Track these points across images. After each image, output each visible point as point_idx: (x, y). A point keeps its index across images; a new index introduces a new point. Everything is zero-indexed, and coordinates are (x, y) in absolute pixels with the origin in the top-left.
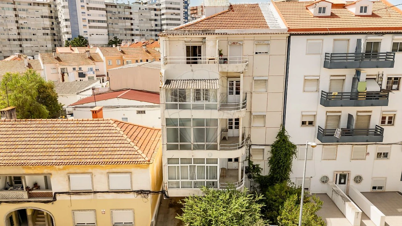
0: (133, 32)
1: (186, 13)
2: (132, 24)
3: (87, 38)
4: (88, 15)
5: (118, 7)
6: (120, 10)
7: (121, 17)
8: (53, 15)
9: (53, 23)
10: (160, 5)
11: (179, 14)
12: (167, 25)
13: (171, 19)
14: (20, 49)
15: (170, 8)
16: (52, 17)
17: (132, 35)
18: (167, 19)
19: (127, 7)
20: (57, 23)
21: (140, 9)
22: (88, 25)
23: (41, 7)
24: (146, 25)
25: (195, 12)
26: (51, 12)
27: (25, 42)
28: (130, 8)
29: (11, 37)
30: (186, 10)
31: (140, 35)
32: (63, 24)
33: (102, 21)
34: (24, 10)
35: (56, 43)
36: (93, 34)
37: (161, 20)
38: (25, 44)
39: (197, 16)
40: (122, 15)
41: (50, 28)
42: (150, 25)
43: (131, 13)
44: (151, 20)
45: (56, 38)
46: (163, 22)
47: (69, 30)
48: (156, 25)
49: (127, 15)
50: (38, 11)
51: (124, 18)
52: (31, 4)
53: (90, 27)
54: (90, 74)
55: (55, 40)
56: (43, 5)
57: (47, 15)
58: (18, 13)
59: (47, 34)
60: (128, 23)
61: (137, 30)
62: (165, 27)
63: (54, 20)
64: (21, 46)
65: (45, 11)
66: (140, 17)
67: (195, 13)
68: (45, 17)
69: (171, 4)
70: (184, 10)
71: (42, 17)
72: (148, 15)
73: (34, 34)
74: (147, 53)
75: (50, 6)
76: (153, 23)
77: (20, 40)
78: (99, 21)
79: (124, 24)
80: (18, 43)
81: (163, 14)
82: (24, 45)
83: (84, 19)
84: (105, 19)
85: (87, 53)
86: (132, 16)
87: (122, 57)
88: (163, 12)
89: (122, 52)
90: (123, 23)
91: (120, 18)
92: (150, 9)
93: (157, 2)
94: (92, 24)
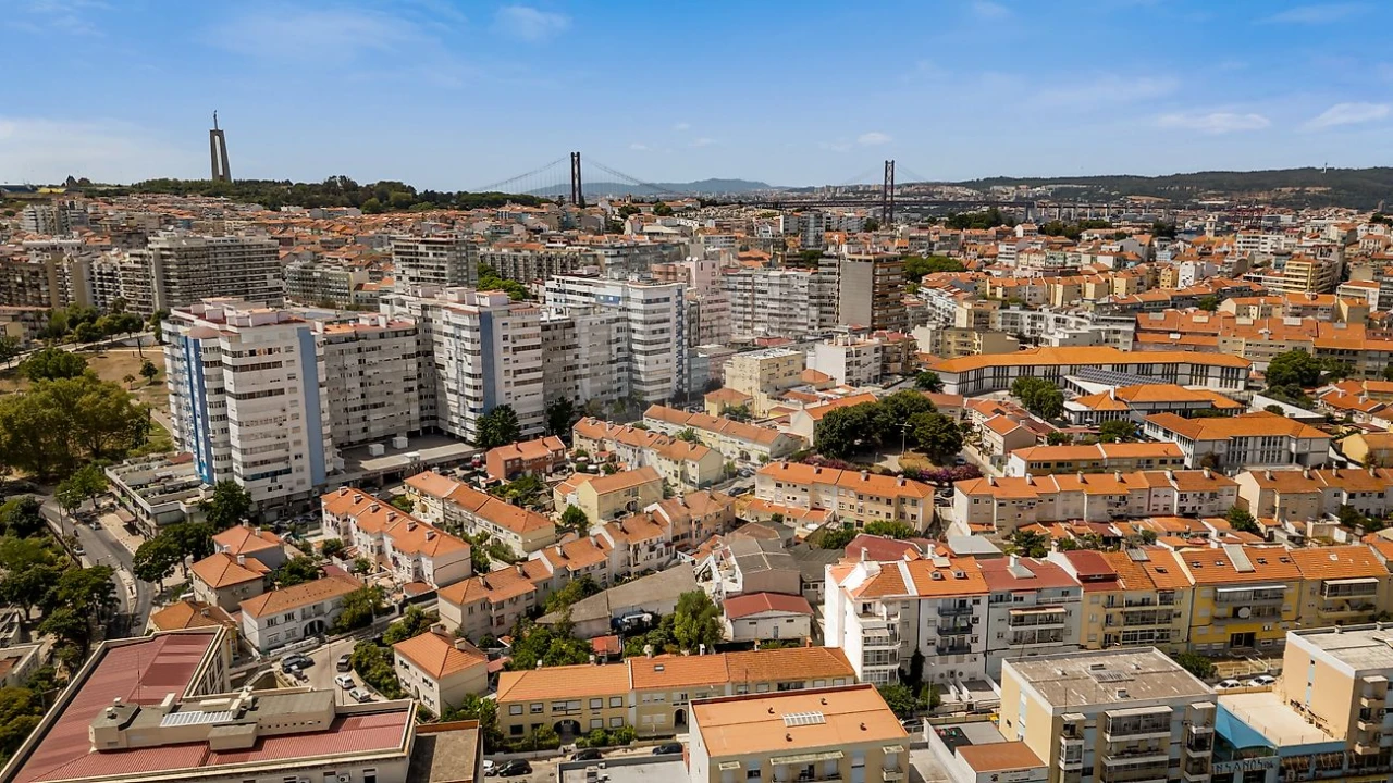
0: (577, 372)
1: (680, 324)
2: (577, 356)
4: (514, 362)
5: (552, 328)
7: (557, 346)
8: (421, 348)
9: (421, 366)
10: (628, 310)
13: (652, 343)
14: (363, 423)
15: (652, 323)
16: (419, 354)
17: (575, 377)
18: (646, 343)
19: (568, 326)
21: (591, 326)
22: (513, 380)
23: (400, 341)
24: (601, 354)
26: (418, 343)
27: (373, 410)
28: (572, 325)
29: (351, 405)
30: (680, 319)
33: (536, 370)
34: (373, 349)
36: (520, 396)
37: (630, 341)
38: (374, 415)
40: (559, 344)
41: (415, 377)
42: (607, 353)
43: (575, 336)
44: (610, 342)
47: (478, 393)
48: (619, 350)
49: (568, 339)
50: (397, 348)
51: (563, 348)
52: (384, 336)
53: (517, 384)
56: (404, 334)
57: (412, 351)
58: (364, 356)
59: (411, 389)
60: (569, 356)
61: (585, 366)
62: (639, 357)
64: (364, 418)
66: (590, 341)
68: (411, 356)
69: (654, 313)
71: (404, 357)
72: (606, 332)
73: (388, 393)
75: (417, 332)
77: (364, 407)
78: (530, 370)
79: (565, 359)
80: (360, 414)
81: (634, 331)
82: (372, 417)
83: (506, 371)
84: (539, 364)
86: (576, 341)
90: (564, 356)
92: (610, 322)
93: (621, 303)
94: (520, 377)
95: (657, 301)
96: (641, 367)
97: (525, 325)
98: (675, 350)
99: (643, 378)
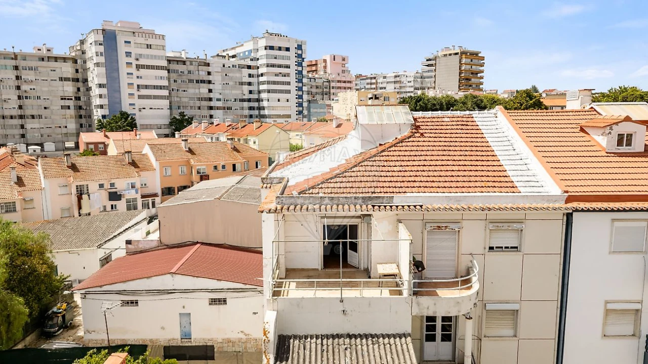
0: (212, 104)
1: (300, 73)
2: (210, 91)
3: (135, 114)
4: (138, 77)
5: (188, 63)
6: (191, 68)
7: (192, 78)
8: (80, 76)
9: (79, 89)
10: (258, 59)
11: (288, 75)
12: (269, 91)
13: (274, 83)
14: (21, 131)
15: (273, 66)
16: (77, 80)
17: (211, 108)
18: (269, 83)
19: (203, 64)
20: (85, 90)
21: (224, 66)
22: (137, 94)
23: (59, 64)
24: (234, 92)
25: (314, 68)
26: (77, 71)
27: (29, 120)
28: (208, 65)
29: (7, 113)
30: (300, 69)
31: (224, 108)
32: (95, 91)
33: (161, 88)
34: (31, 69)
35: (83, 121)
36: (144, 108)
37: (259, 83)
38: (30, 124)
39: (316, 76)
40: (194, 77)
41: (73, 98)
43: (209, 73)
44: (242, 84)
45: (83, 112)
46: (262, 87)
47: (105, 101)
48: (251, 92)
49: (203, 75)
50: (54, 71)
51: (197, 82)
52: (43, 59)
53: (140, 97)
54: (131, 194)
55: (81, 117)
56: (63, 61)
57: (70, 76)
58: (21, 73)
59: (69, 107)
60: (204, 89)
61: (219, 100)
62: (264, 96)
63: (80, 84)
64: (22, 127)
65: (67, 70)
66: (223, 79)
67: (313, 71)
68: (67, 79)
69: (276, 58)
70: (296, 68)
71: (61, 79)
72: (238, 75)
73: (45, 108)
74: (235, 152)
75: (75, 61)
76: (246, 88)
77: (21, 117)
78: (155, 87)
79: (197, 91)
80: (18, 122)
81: (262, 75)
82: (28, 126)
83: (130, 85)
84: (165, 83)
85: (127, 155)
86: (210, 78)
87: (188, 162)
88: (261, 71)
89: (190, 151)
90: (195, 88)
91: (191, 81)
92: (241, 67)
93: (252, 54)
94: (144, 92)
95: (280, 49)
96: (265, 104)
97: (149, 46)
98: (294, 92)
99: (266, 112)
